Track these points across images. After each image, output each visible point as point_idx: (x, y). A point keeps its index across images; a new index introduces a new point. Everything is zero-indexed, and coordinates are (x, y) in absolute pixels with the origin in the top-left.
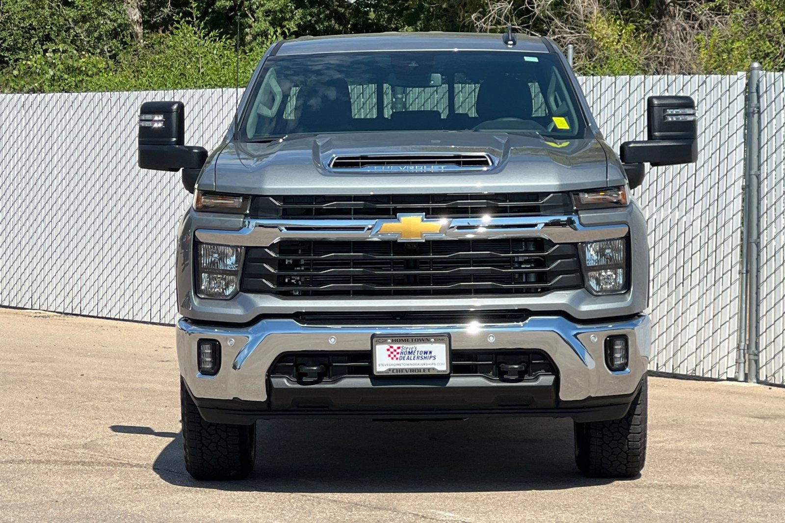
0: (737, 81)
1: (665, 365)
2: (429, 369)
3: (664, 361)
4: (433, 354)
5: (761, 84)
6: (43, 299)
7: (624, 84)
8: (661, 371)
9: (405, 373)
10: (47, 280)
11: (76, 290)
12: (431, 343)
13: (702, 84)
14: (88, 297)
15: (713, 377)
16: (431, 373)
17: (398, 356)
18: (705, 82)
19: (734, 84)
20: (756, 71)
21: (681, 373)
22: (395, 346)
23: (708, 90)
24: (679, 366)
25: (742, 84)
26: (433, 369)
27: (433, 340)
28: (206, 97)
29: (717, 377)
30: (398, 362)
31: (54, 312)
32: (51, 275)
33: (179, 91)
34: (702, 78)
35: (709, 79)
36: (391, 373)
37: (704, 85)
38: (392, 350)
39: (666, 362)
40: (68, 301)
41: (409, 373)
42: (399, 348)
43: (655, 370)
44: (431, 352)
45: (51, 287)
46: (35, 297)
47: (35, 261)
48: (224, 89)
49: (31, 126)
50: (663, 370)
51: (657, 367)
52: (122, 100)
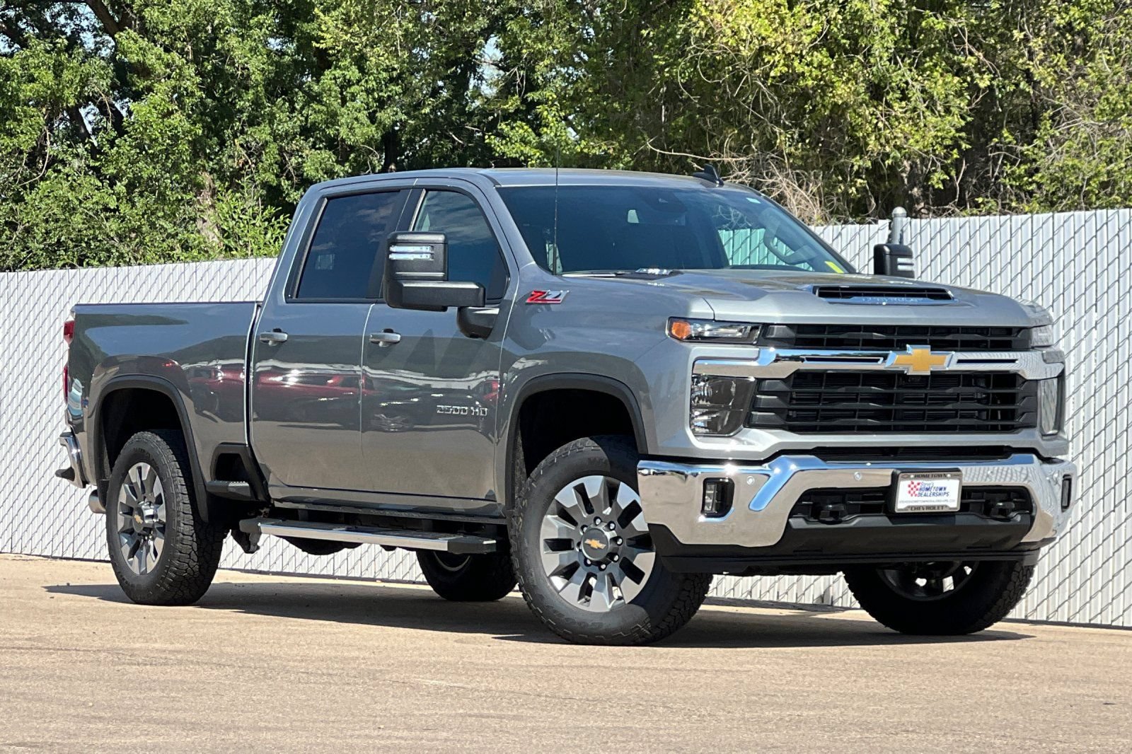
0: (877, 232)
1: (787, 593)
2: (942, 507)
3: (787, 588)
4: (946, 491)
5: (904, 235)
6: (26, 539)
7: (744, 239)
8: (782, 600)
9: (921, 511)
10: (31, 515)
11: (67, 526)
12: (948, 478)
13: (837, 237)
14: (83, 534)
15: (845, 605)
16: (945, 510)
17: (917, 492)
18: (840, 234)
19: (874, 235)
20: (899, 219)
21: (806, 602)
22: (916, 482)
23: (844, 245)
24: (804, 594)
25: (883, 235)
26: (946, 506)
27: (949, 475)
28: (236, 269)
29: (848, 606)
30: (917, 498)
31: (40, 556)
32: (37, 507)
33: (203, 263)
34: (838, 229)
35: (845, 230)
36: (910, 511)
37: (839, 238)
38: (912, 486)
39: (788, 590)
40: (57, 540)
41: (925, 511)
42: (919, 484)
43: (775, 600)
44: (945, 489)
45: (36, 523)
46: (16, 538)
47: (17, 491)
48: (259, 259)
49: (17, 314)
50: (785, 600)
51: (778, 597)
52: (132, 277)
